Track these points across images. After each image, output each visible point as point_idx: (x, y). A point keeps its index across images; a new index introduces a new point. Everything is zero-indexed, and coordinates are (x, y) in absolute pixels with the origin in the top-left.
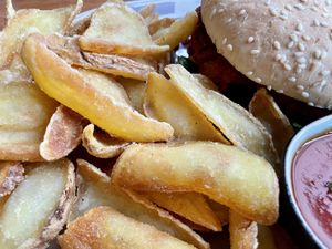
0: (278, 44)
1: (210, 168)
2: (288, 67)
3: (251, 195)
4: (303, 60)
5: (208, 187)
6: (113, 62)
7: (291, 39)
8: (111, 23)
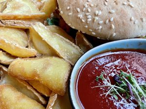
0: (79, 10)
1: (38, 70)
2: (83, 21)
3: (53, 82)
4: (90, 16)
5: (37, 78)
6: (15, 23)
7: (84, 7)
8: (16, 5)
